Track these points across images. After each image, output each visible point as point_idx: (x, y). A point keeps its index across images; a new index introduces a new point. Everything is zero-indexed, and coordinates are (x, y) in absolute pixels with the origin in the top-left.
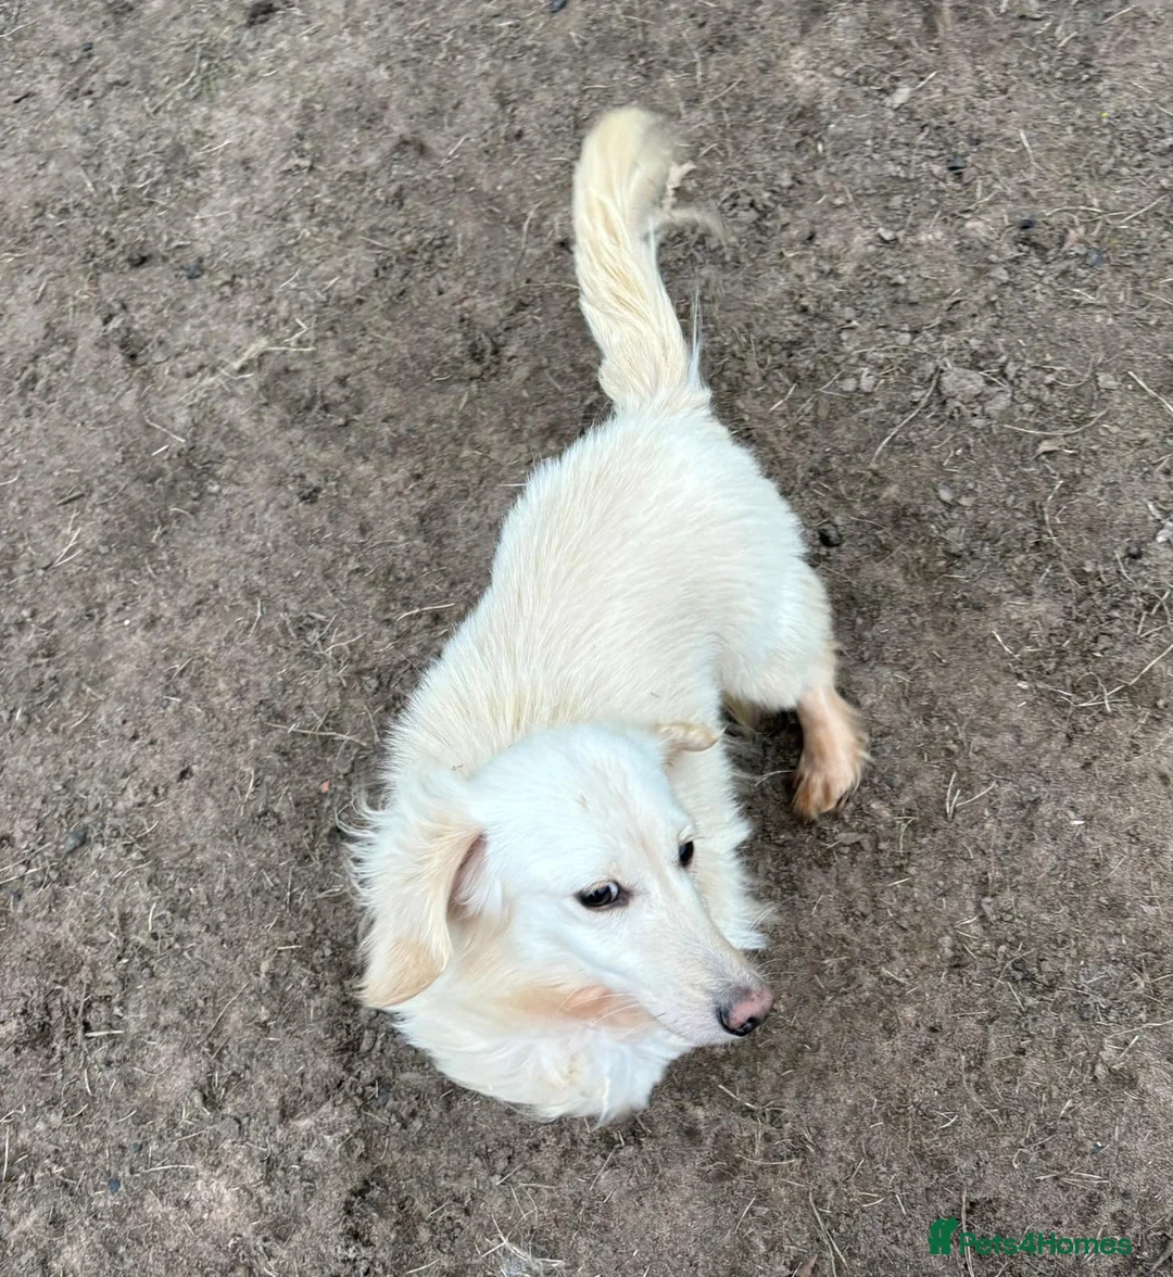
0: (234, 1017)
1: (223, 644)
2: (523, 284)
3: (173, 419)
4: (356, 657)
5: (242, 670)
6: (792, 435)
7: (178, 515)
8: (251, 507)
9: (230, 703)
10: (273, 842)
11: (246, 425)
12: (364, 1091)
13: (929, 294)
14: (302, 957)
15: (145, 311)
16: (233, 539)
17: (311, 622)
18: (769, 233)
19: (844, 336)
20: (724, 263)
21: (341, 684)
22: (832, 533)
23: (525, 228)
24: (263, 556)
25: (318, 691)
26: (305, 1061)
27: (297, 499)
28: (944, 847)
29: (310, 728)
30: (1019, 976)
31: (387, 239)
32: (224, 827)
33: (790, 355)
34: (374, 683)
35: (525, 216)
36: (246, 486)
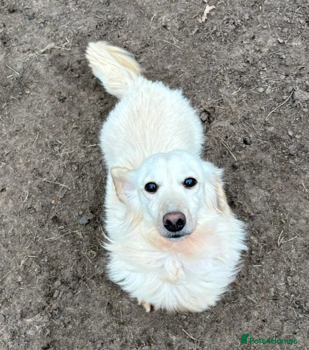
0: (9, 278)
1: (24, 147)
2: (149, 38)
3: (16, 66)
4: (71, 158)
5: (29, 157)
6: (238, 104)
7: (13, 100)
8: (40, 101)
9: (23, 168)
10: (32, 218)
11: (42, 72)
12: (53, 312)
13: (293, 63)
14: (37, 261)
15: (12, 28)
16: (33, 111)
17: (57, 143)
18: (238, 34)
19: (261, 73)
20: (221, 42)
21: (64, 167)
22: (248, 140)
23: (152, 19)
24: (42, 118)
25: (55, 168)
26: (32, 298)
27: (57, 100)
28: (276, 256)
29: (51, 180)
30: (297, 306)
31: (102, 16)
32: (15, 211)
33: (241, 77)
34: (76, 168)
35: (152, 15)
36: (39, 93)
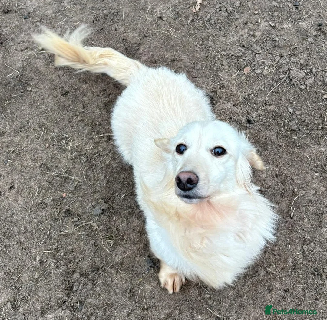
0: (25, 276)
1: (29, 143)
2: (146, 30)
3: (15, 65)
4: (79, 150)
5: (35, 152)
6: (238, 87)
7: (15, 97)
8: (42, 96)
9: (31, 164)
10: (44, 213)
11: (42, 68)
12: (74, 305)
13: (286, 44)
14: (53, 255)
15: (8, 28)
16: (36, 107)
17: (63, 137)
18: (231, 21)
19: (257, 55)
20: (216, 29)
21: (73, 159)
22: (251, 119)
23: (147, 11)
24: (46, 113)
25: (64, 161)
26: (51, 293)
27: (60, 95)
28: (290, 227)
29: (60, 174)
30: (316, 273)
31: (97, 11)
32: (25, 207)
33: (238, 61)
34: (85, 159)
35: (147, 8)
36: (41, 89)
